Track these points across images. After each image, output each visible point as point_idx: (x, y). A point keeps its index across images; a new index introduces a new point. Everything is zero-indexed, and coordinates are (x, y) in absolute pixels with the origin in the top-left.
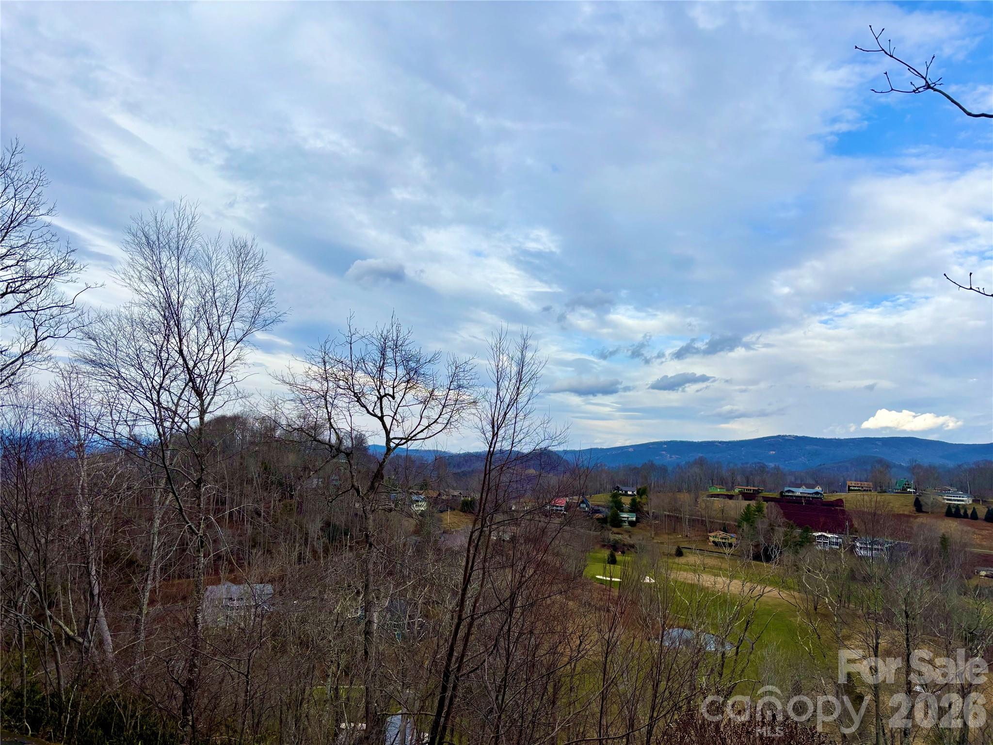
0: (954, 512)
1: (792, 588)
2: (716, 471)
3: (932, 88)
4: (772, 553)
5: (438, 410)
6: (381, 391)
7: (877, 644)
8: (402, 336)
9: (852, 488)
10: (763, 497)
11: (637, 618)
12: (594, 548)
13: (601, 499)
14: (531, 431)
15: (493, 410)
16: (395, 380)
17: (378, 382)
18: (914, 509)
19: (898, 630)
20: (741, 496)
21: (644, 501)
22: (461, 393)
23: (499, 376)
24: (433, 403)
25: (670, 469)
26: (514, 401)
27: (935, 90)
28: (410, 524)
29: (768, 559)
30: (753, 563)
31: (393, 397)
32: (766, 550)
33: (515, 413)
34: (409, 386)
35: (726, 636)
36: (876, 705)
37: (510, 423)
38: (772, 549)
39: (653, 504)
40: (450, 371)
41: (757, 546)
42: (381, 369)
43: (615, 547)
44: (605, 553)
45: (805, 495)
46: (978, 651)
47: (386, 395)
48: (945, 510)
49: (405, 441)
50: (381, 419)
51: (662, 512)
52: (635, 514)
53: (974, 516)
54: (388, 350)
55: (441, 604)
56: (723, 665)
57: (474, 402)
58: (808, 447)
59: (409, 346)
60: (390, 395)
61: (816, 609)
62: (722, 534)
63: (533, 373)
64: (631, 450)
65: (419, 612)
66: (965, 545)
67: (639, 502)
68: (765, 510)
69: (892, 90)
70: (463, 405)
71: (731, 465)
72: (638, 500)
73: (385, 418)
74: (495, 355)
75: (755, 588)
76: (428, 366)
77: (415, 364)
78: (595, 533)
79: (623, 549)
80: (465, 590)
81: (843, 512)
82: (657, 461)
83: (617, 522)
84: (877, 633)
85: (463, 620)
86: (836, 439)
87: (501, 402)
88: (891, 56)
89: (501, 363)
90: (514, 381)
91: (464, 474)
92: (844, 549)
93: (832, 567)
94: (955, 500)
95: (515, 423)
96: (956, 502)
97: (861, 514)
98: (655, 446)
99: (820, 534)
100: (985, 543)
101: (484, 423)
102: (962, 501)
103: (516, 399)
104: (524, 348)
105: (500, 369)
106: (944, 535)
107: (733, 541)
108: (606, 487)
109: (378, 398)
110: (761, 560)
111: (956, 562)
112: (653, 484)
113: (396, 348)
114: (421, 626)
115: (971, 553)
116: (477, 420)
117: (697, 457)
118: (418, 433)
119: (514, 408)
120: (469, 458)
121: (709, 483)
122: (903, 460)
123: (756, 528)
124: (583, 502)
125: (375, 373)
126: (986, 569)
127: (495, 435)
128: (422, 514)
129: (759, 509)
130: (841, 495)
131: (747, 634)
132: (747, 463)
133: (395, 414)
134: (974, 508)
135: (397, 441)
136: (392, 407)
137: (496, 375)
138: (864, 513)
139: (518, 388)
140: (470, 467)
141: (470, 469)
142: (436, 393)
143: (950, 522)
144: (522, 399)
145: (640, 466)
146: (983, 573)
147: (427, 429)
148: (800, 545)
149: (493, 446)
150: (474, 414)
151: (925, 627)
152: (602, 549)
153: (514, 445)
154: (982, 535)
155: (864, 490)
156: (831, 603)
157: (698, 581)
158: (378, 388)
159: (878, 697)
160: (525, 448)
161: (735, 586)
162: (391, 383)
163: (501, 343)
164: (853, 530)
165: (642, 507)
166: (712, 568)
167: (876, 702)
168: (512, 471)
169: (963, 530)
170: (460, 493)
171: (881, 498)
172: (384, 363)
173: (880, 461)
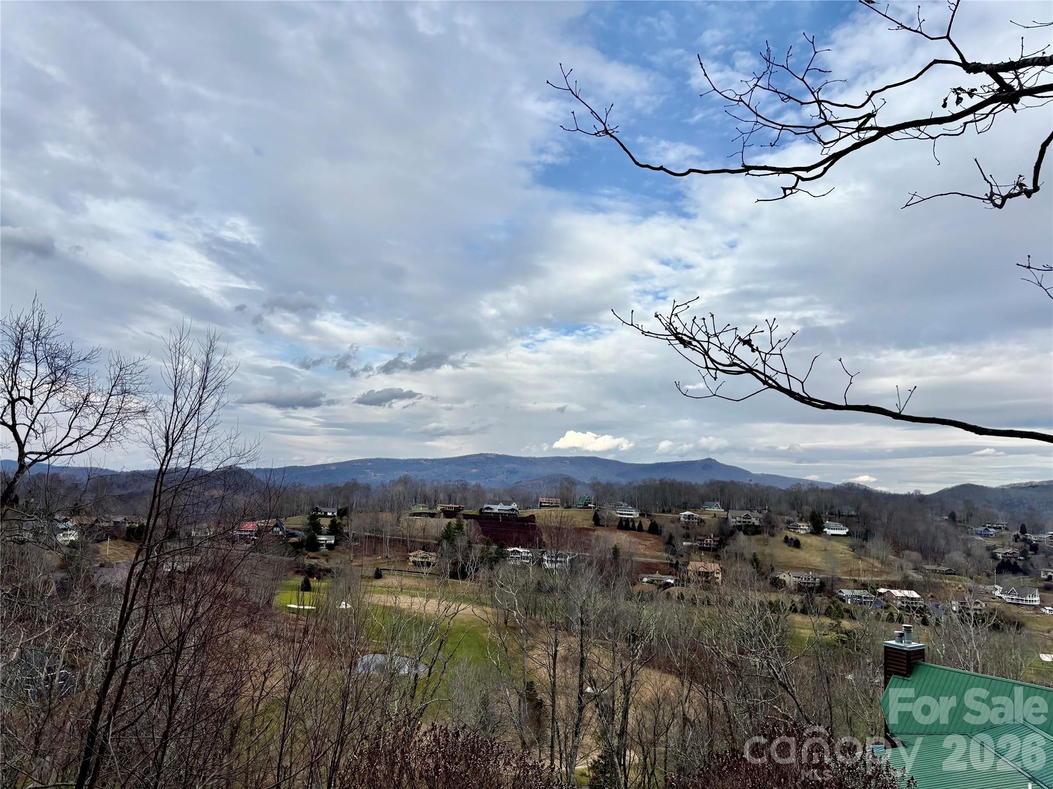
0: (625, 525)
1: (484, 604)
2: (419, 490)
3: (610, 134)
4: (468, 571)
5: (93, 420)
6: (13, 393)
7: (556, 651)
8: (46, 326)
9: (543, 504)
10: (463, 514)
11: (329, 647)
12: (286, 575)
13: (297, 522)
14: (215, 446)
15: (168, 422)
16: (34, 380)
17: (10, 383)
18: (593, 523)
19: (575, 636)
20: (442, 514)
21: (344, 522)
22: (126, 400)
23: (177, 382)
24: (87, 410)
25: (373, 487)
26: (195, 412)
27: (612, 136)
28: (52, 558)
29: (464, 576)
30: (450, 581)
31: (31, 402)
32: (463, 567)
33: (196, 426)
34: (54, 388)
35: (420, 657)
36: (553, 710)
37: (189, 437)
38: (469, 566)
39: (355, 525)
40: (112, 372)
41: (455, 564)
42: (14, 366)
43: (311, 572)
44: (299, 580)
45: (502, 512)
46: (638, 651)
47: (20, 398)
48: (617, 523)
49: (46, 456)
50: (13, 428)
51: (362, 533)
52: (334, 536)
53: (640, 529)
54: (26, 342)
55: (92, 652)
56: (415, 687)
57: (144, 411)
58: (507, 466)
59: (55, 339)
60: (26, 399)
61: (506, 623)
62: (421, 553)
63: (220, 380)
64: (333, 468)
65: (61, 662)
66: (631, 555)
67: (339, 523)
68: (465, 527)
69: (578, 129)
70: (128, 414)
71: (435, 483)
72: (338, 521)
73: (17, 427)
74: (174, 358)
75: (450, 607)
76: (83, 365)
77: (64, 362)
78: (288, 558)
79: (320, 574)
80: (120, 633)
81: (534, 527)
82: (361, 480)
83: (313, 545)
84: (556, 641)
85: (116, 669)
86: (532, 458)
87: (178, 413)
88: (577, 97)
89: (180, 366)
90: (196, 388)
91: (131, 496)
92: (533, 562)
93: (522, 581)
94: (625, 514)
95: (196, 437)
96: (627, 516)
97: (548, 528)
98: (359, 464)
99: (512, 549)
100: (647, 553)
101: (156, 436)
102: (631, 515)
103: (199, 408)
104: (211, 350)
105: (180, 374)
106: (616, 546)
107: (432, 559)
108: (304, 508)
109: (9, 401)
110: (457, 578)
111: (624, 571)
112: (354, 504)
113: (38, 339)
114: (64, 678)
115: (637, 562)
116: (146, 433)
117: (402, 476)
118: (65, 447)
119: (195, 420)
120: (137, 476)
121: (412, 501)
122: (584, 477)
123: (455, 546)
124: (276, 526)
125: (5, 370)
126: (647, 575)
127: (169, 450)
128: (72, 545)
129: (459, 527)
130: (534, 512)
131: (440, 653)
132: (450, 481)
133: (33, 422)
134: (640, 522)
135: (34, 457)
136: (29, 414)
137: (174, 381)
138: (550, 528)
139: (201, 397)
140: (139, 487)
141: (140, 491)
142: (92, 398)
143: (621, 534)
144: (207, 408)
145: (342, 485)
146: (645, 580)
147: (77, 443)
148: (495, 561)
149: (165, 463)
150: (142, 426)
151: (597, 632)
152: (296, 576)
153: (193, 462)
154: (646, 546)
155: (554, 506)
156: (518, 617)
157: (395, 603)
158: (10, 389)
159: (555, 702)
160: (209, 466)
161: (432, 606)
162: (28, 384)
163: (182, 343)
164: (542, 545)
165: (342, 528)
166: (410, 588)
167: (552, 706)
168: (189, 493)
169: (631, 541)
170: (125, 519)
171: (566, 513)
172: (19, 359)
173: (568, 479)
